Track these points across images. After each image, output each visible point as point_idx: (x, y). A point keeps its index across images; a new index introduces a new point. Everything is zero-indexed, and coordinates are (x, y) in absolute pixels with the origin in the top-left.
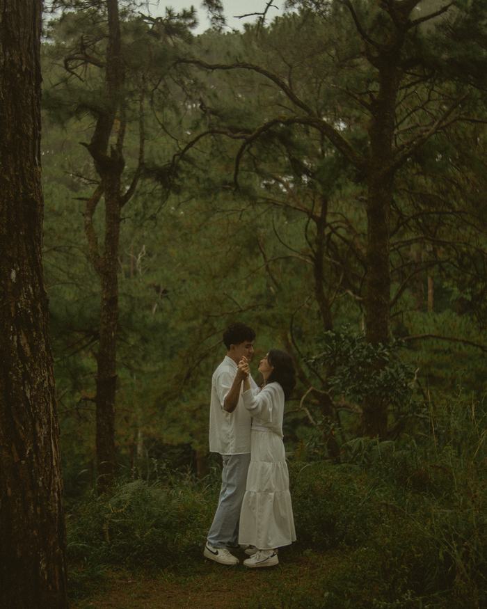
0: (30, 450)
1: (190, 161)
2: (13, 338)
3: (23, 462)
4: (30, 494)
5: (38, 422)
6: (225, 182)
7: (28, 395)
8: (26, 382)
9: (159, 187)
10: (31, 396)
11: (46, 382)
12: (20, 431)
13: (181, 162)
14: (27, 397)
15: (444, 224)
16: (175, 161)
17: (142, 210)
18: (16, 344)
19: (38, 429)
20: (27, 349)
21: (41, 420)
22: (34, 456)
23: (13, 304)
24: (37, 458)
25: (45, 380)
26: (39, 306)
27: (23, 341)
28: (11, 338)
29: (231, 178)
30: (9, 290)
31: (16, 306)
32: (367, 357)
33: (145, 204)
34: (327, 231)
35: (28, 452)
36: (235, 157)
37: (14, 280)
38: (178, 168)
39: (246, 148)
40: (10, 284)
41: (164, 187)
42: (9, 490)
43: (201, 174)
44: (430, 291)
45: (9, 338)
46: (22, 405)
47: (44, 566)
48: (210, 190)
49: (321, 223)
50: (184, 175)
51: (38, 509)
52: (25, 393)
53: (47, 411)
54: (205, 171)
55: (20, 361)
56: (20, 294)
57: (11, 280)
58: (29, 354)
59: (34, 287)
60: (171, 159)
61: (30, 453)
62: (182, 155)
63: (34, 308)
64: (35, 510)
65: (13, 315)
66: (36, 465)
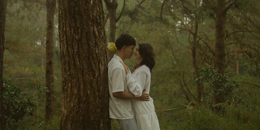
0: (97, 75)
1: (143, 8)
2: (91, 28)
3: (95, 80)
4: (97, 93)
5: (101, 64)
6: (156, 17)
7: (97, 52)
8: (96, 46)
9: (130, 19)
10: (98, 53)
11: (104, 48)
12: (93, 66)
13: (139, 9)
14: (96, 53)
15: (245, 37)
16: (137, 8)
17: (123, 29)
18: (92, 30)
19: (101, 66)
20: (97, 33)
21: (102, 63)
22: (99, 78)
23: (91, 14)
24: (100, 79)
25: (104, 47)
26: (101, 16)
27: (95, 29)
28: (90, 28)
29: (159, 16)
30: (90, 8)
31: (93, 15)
32: (219, 79)
33: (124, 26)
34: (197, 39)
35: (96, 76)
36: (161, 7)
37: (92, 4)
38: (138, 11)
39: (165, 3)
40: (90, 6)
41: (132, 19)
42: (89, 91)
43: (147, 14)
44: (238, 68)
45: (90, 27)
46: (95, 56)
47: (102, 125)
48: (151, 20)
49: (195, 35)
50: (140, 14)
51: (100, 100)
52: (96, 51)
53: (104, 60)
54: (148, 13)
55: (94, 38)
56: (94, 10)
57: (91, 4)
58: (97, 35)
59: (99, 8)
60: (135, 7)
61: (97, 76)
62: (139, 6)
63: (99, 16)
64: (99, 100)
65: (91, 18)
66: (100, 82)
